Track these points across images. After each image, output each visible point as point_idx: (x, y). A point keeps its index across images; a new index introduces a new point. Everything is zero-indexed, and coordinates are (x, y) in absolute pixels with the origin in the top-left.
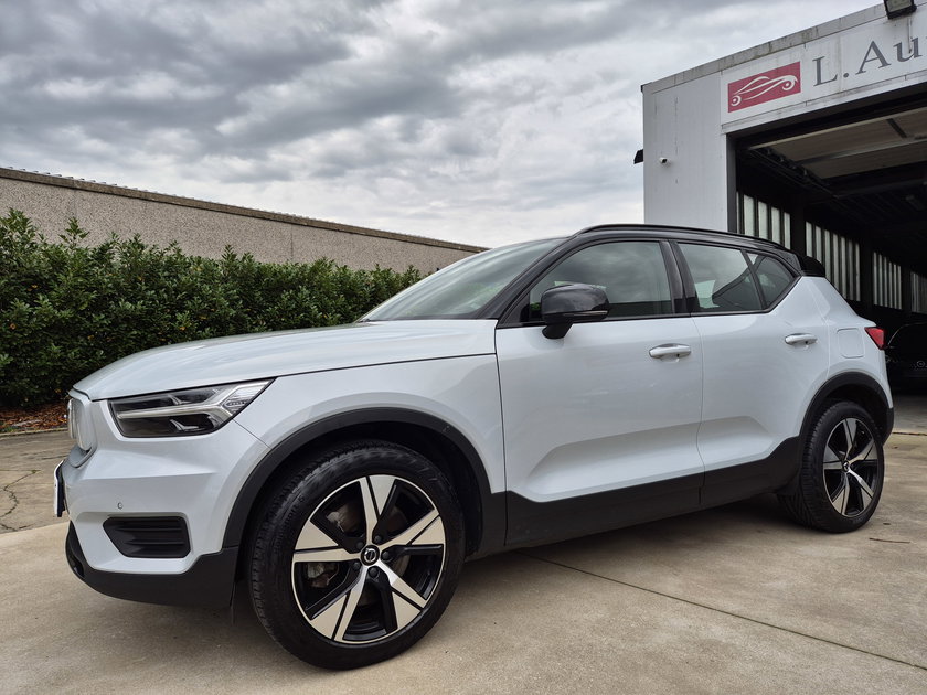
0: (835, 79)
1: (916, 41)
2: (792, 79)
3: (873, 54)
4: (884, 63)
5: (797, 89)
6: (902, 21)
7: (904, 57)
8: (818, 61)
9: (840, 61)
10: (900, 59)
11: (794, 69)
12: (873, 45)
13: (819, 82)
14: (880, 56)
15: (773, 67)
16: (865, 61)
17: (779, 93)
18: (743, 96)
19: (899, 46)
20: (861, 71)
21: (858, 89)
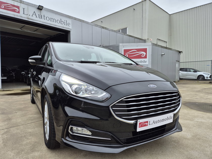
0: (27, 15)
1: (42, 16)
2: (18, 10)
3: (34, 14)
4: (36, 17)
5: (19, 12)
6: (39, 11)
7: (40, 17)
8: (24, 9)
9: (28, 11)
10: (39, 17)
11: (18, 7)
12: (34, 12)
13: (24, 14)
14: (36, 15)
15: (13, 4)
16: (33, 14)
17: (14, 11)
18: (4, 6)
19: (39, 15)
20: (32, 16)
21: (32, 19)
